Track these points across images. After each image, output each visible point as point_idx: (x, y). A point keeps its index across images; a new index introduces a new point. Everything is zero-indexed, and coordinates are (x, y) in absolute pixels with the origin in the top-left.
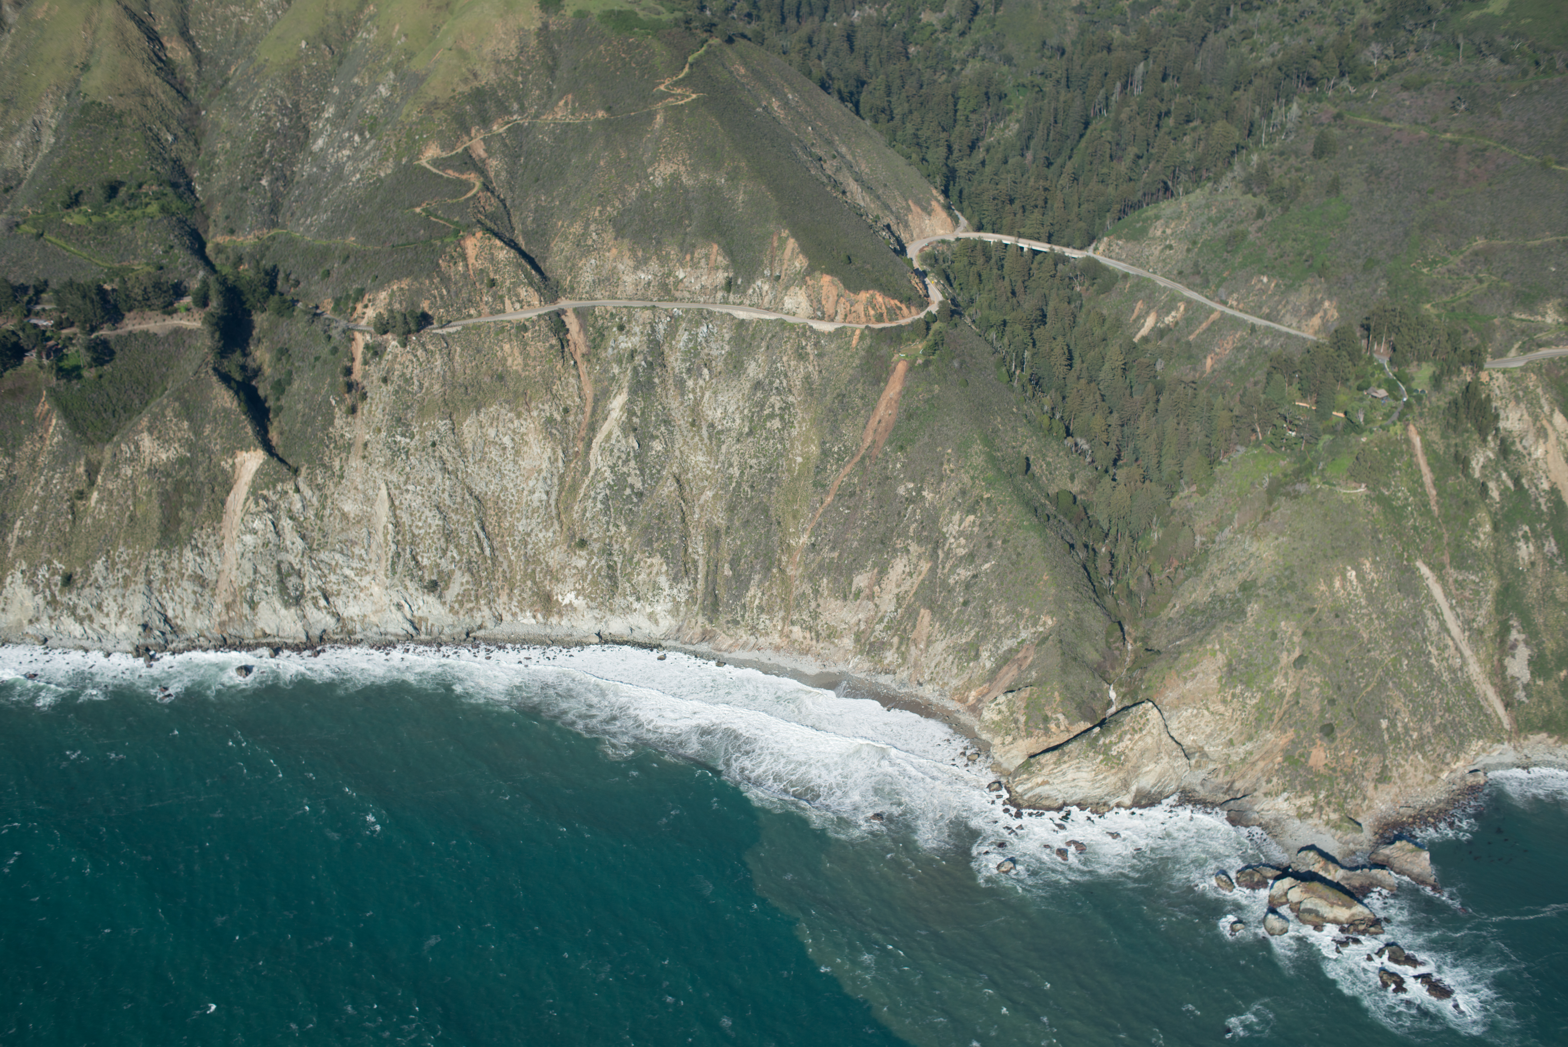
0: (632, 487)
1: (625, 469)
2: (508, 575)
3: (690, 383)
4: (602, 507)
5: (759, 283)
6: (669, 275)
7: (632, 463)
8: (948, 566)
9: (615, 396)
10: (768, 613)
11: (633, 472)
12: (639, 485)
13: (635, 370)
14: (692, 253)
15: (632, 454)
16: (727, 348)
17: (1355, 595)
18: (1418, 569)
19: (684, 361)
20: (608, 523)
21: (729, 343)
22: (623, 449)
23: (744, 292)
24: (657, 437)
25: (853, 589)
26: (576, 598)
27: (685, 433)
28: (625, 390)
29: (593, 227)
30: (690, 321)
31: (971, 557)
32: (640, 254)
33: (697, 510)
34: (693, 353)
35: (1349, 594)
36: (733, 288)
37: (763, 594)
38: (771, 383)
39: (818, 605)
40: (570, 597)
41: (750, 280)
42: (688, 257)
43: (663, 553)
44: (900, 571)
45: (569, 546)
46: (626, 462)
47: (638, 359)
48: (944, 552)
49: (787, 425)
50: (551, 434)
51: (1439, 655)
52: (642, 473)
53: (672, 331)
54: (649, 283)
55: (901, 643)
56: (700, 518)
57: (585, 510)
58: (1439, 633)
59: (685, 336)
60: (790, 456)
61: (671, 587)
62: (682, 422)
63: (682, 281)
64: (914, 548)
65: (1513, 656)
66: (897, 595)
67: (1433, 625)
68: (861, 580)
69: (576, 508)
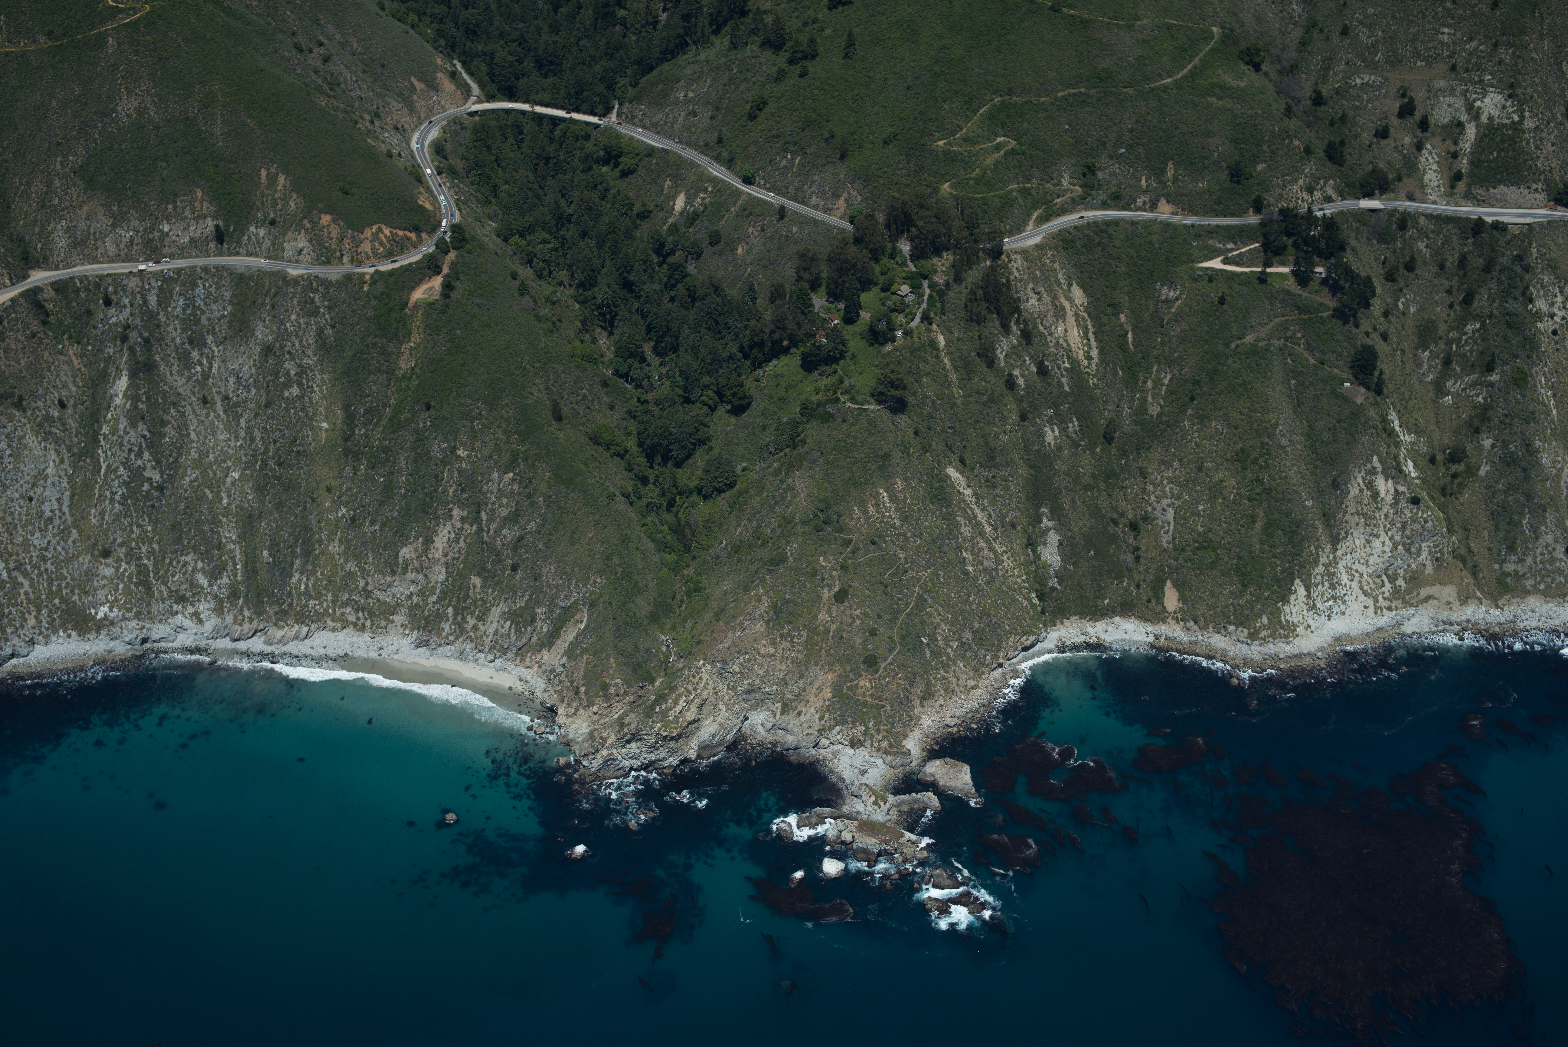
0: (149, 479)
1: (139, 462)
2: (32, 596)
3: (195, 354)
4: (121, 508)
5: (252, 229)
6: (153, 229)
7: (146, 455)
8: (493, 527)
9: (114, 380)
10: (315, 599)
11: (149, 465)
12: (156, 476)
13: (131, 350)
14: (174, 203)
15: (144, 445)
16: (229, 308)
17: (890, 517)
18: (949, 477)
19: (184, 330)
20: (131, 525)
21: (231, 302)
22: (133, 440)
23: (239, 243)
24: (170, 423)
25: (401, 561)
26: (111, 610)
27: (199, 411)
28: (124, 372)
29: (57, 183)
30: (183, 284)
31: (514, 518)
32: (115, 208)
33: (224, 495)
34: (191, 321)
35: (884, 517)
36: (226, 239)
37: (308, 579)
38: (282, 347)
39: (367, 584)
40: (103, 610)
41: (242, 229)
42: (170, 206)
43: (195, 549)
44: (445, 539)
45: (93, 555)
46: (139, 455)
47: (133, 335)
48: (487, 514)
49: (307, 390)
50: (50, 433)
51: (974, 560)
52: (158, 462)
53: (164, 299)
54: (132, 241)
55: (455, 615)
56: (229, 504)
57: (102, 514)
58: (972, 538)
59: (181, 302)
60: (315, 424)
61: (210, 585)
62: (193, 399)
63: (167, 234)
64: (456, 512)
65: (1045, 544)
66: (446, 563)
67: (966, 530)
68: (406, 552)
69: (93, 511)
